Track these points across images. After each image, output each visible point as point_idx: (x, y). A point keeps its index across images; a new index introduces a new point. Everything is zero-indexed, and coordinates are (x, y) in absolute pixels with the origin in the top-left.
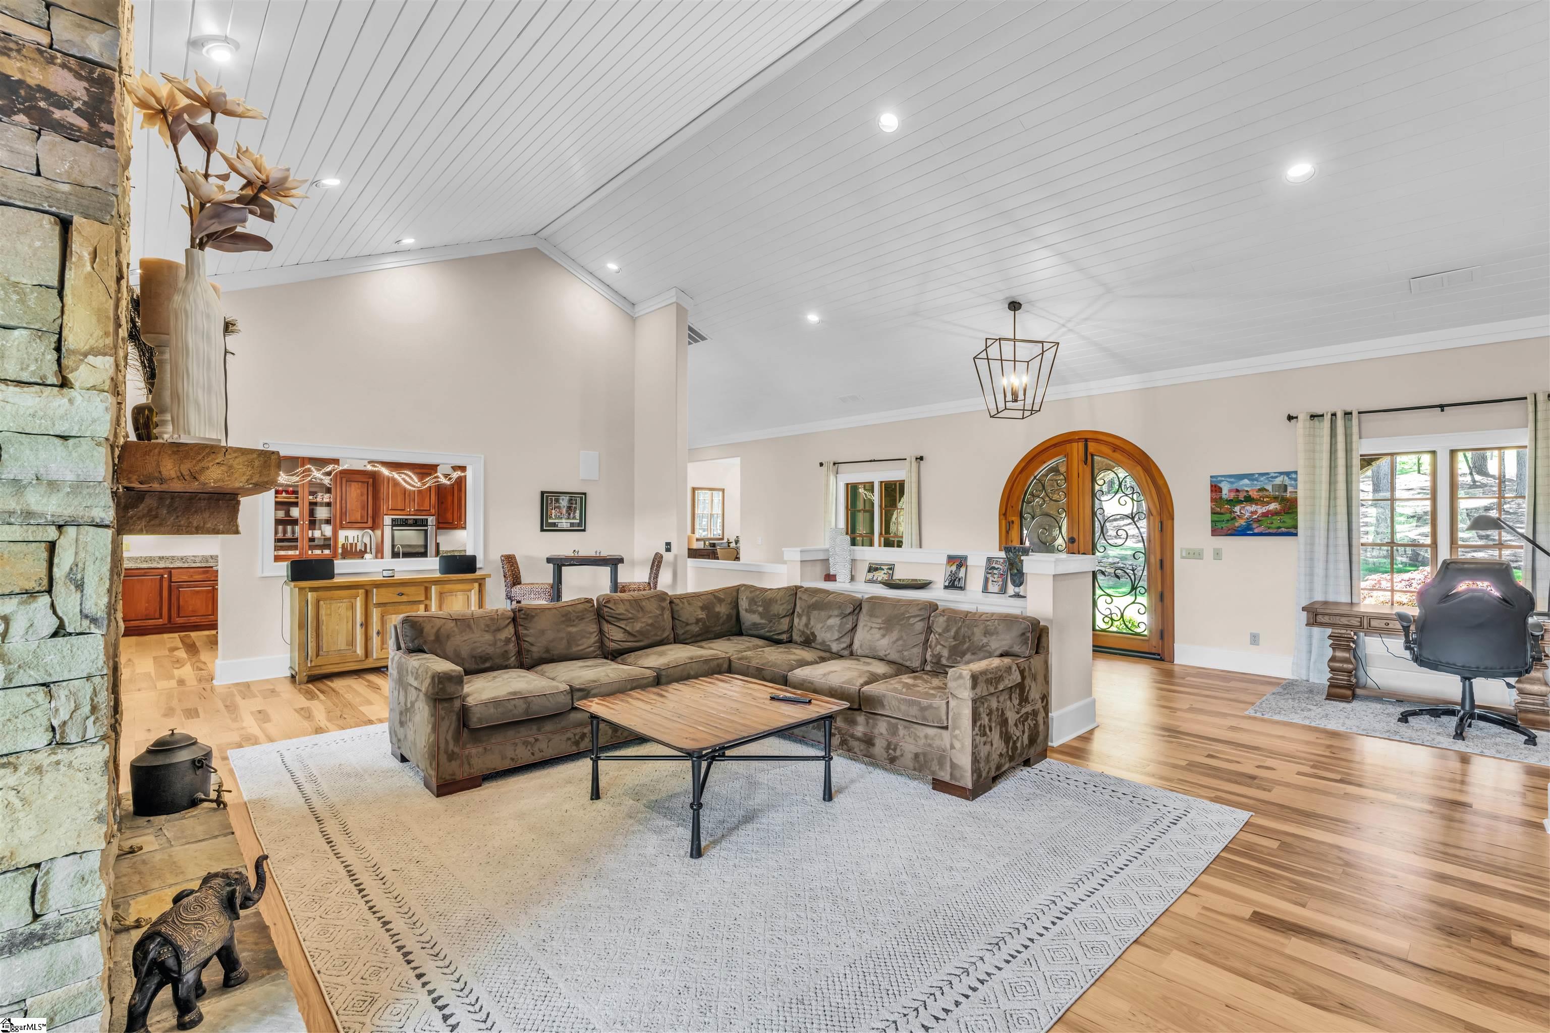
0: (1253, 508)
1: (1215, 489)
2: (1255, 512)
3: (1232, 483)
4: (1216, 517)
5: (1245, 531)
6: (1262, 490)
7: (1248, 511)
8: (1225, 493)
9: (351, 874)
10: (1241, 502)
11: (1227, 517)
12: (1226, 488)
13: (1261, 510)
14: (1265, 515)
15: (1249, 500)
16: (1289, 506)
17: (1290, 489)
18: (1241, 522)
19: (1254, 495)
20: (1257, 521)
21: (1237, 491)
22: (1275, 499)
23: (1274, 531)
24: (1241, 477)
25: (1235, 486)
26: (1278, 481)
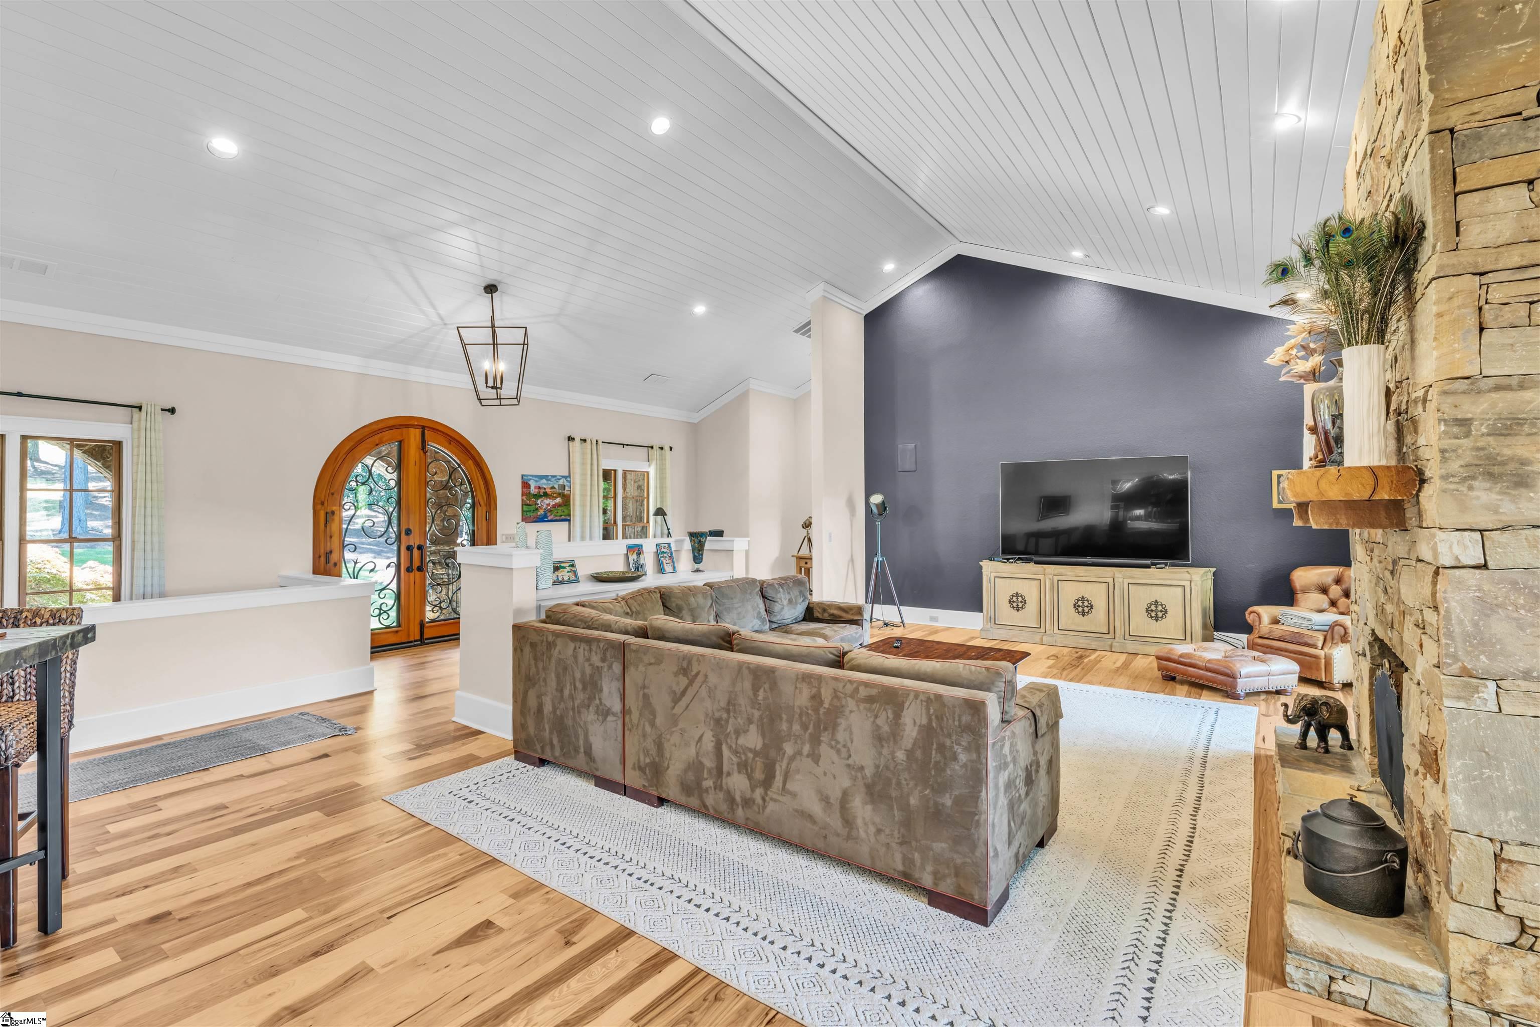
0: (547, 501)
1: (526, 485)
2: (548, 505)
3: (536, 481)
4: (525, 508)
5: (541, 519)
6: (553, 488)
7: (545, 503)
8: (533, 490)
9: (1196, 809)
10: (541, 496)
11: (533, 508)
12: (533, 484)
13: (552, 503)
14: (554, 506)
15: (546, 495)
16: (566, 501)
17: (567, 488)
18: (541, 512)
19: (549, 491)
20: (550, 511)
21: (539, 488)
22: (560, 495)
23: (558, 518)
24: (542, 477)
25: (538, 484)
26: (561, 482)
